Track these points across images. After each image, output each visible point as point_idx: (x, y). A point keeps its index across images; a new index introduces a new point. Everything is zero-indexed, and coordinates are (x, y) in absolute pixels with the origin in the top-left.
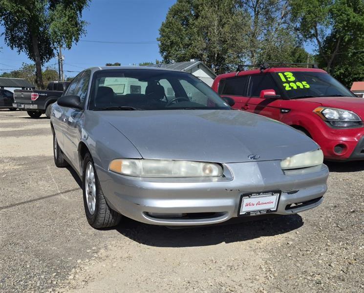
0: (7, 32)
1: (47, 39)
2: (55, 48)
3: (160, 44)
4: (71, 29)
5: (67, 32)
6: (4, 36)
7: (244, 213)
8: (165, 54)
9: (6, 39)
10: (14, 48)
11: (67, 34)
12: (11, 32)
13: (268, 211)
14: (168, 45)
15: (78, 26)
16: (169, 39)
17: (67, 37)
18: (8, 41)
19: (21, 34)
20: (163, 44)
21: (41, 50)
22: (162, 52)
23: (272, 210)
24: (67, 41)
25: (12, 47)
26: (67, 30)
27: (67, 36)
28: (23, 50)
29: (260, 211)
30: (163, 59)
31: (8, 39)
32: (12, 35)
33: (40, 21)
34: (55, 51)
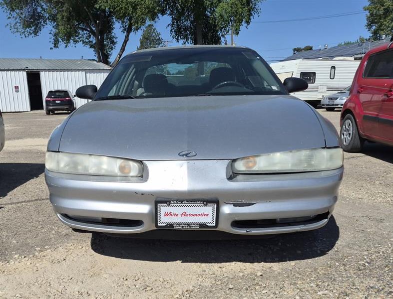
0: (173, 23)
1: (215, 26)
2: (223, 36)
3: (369, 14)
4: (240, 10)
5: (235, 14)
6: (170, 28)
7: (164, 225)
8: (374, 27)
9: (171, 30)
10: (180, 41)
11: (236, 16)
12: (177, 22)
13: (202, 225)
14: (380, 15)
15: (251, 5)
16: (383, 6)
17: (236, 21)
18: (173, 34)
19: (188, 23)
20: (372, 15)
21: (207, 39)
22: (369, 26)
23: (209, 225)
24: (235, 25)
25: (177, 39)
26: (236, 11)
27: (235, 18)
28: (189, 41)
29: (189, 225)
30: (371, 35)
31: (173, 30)
32: (178, 25)
33: (205, 5)
34: (222, 39)
